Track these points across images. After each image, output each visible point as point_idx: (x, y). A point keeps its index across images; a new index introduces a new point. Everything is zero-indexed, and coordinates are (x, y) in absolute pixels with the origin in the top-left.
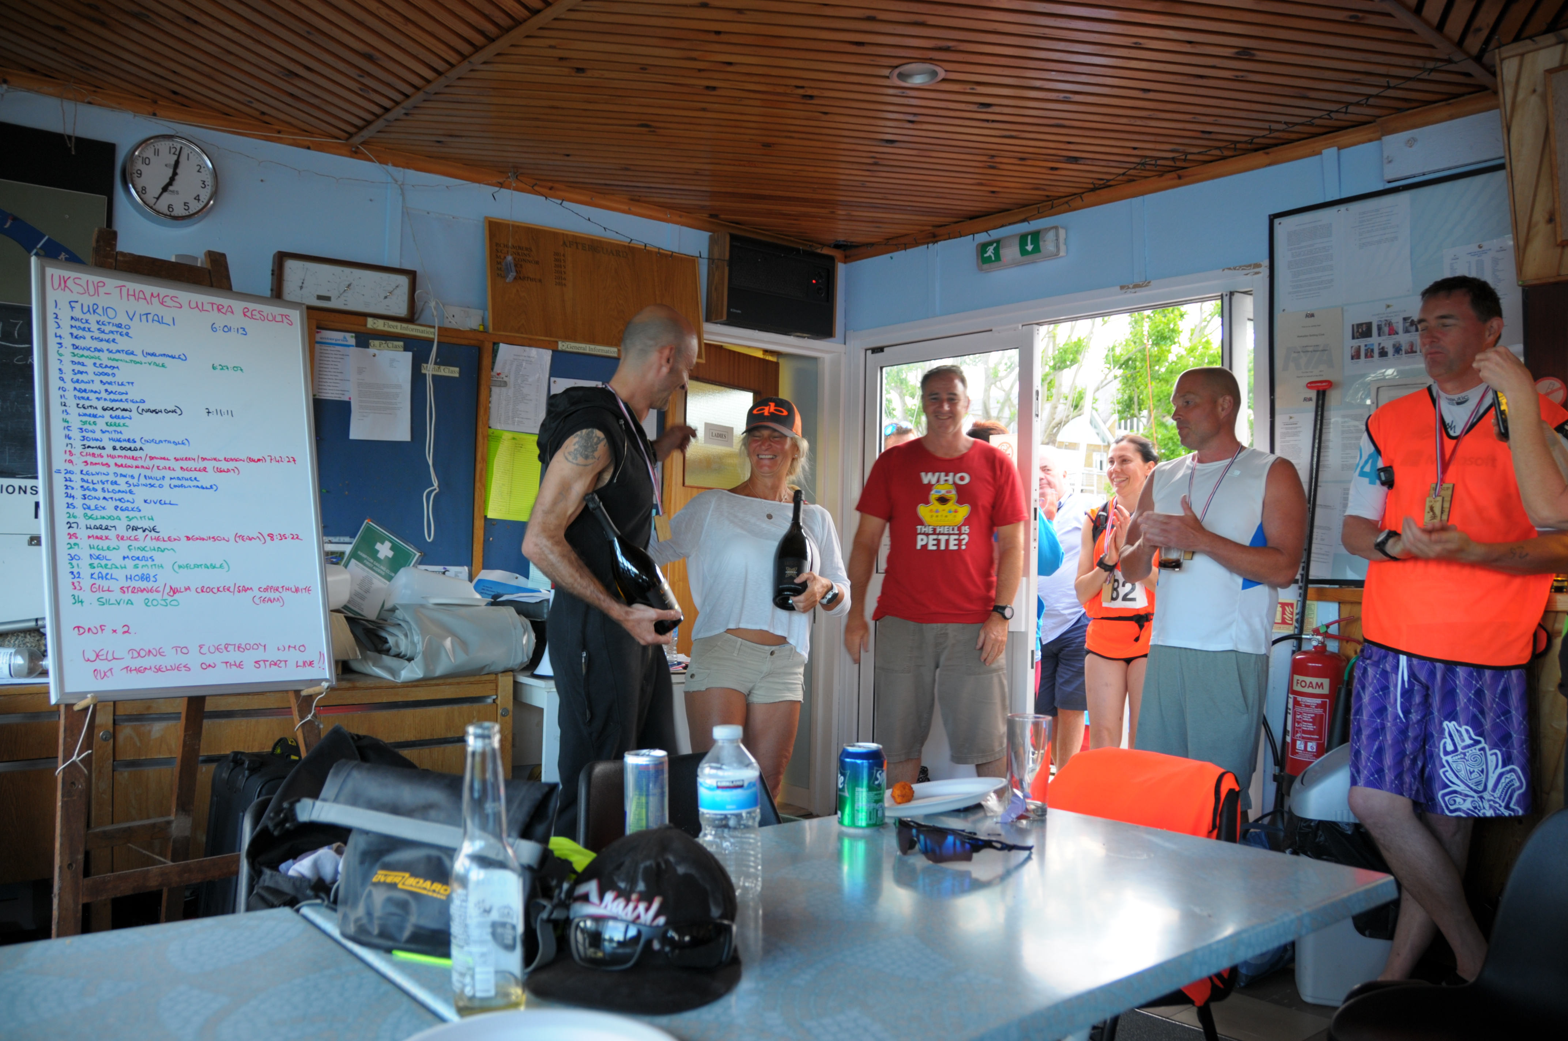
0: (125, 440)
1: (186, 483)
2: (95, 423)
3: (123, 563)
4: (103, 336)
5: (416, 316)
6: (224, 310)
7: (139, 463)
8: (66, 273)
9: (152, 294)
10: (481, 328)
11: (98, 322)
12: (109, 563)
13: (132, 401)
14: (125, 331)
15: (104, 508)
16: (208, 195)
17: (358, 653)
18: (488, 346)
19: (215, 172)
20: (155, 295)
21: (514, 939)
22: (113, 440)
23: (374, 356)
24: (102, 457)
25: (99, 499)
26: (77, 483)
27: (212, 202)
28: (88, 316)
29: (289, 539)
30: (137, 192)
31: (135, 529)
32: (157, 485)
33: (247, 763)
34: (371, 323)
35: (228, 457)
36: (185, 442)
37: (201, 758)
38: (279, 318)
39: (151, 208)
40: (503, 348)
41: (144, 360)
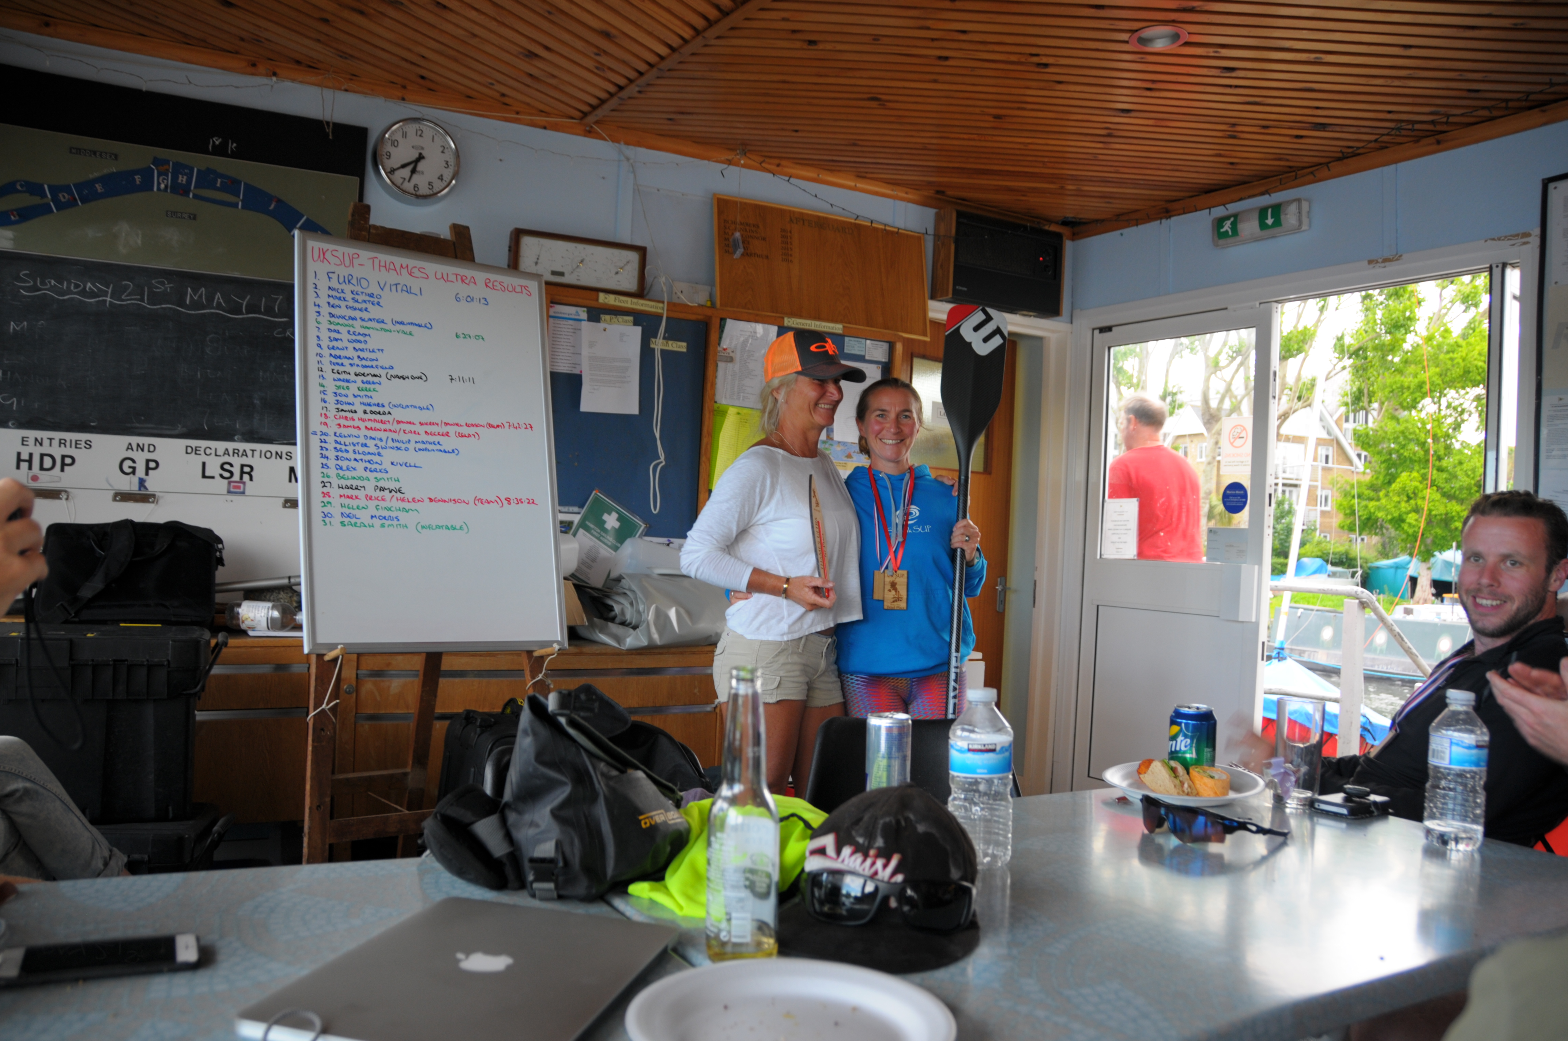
0: (375, 405)
1: (430, 447)
2: (348, 388)
3: (371, 522)
4: (356, 305)
5: (646, 292)
6: (467, 281)
7: (387, 426)
8: (325, 246)
9: (402, 266)
10: (709, 304)
11: (352, 292)
12: (358, 521)
13: (382, 368)
14: (376, 300)
15: (354, 469)
16: (451, 175)
17: (585, 619)
18: (716, 322)
19: (457, 154)
20: (404, 266)
21: (769, 887)
22: (364, 404)
23: (605, 330)
24: (354, 420)
25: (350, 460)
26: (331, 445)
27: (454, 182)
28: (343, 286)
29: (525, 504)
30: (386, 173)
31: (382, 489)
32: (403, 448)
33: (479, 720)
34: (602, 298)
35: (469, 422)
36: (430, 407)
37: (436, 715)
38: (518, 289)
39: (399, 187)
40: (730, 323)
41: (393, 328)
